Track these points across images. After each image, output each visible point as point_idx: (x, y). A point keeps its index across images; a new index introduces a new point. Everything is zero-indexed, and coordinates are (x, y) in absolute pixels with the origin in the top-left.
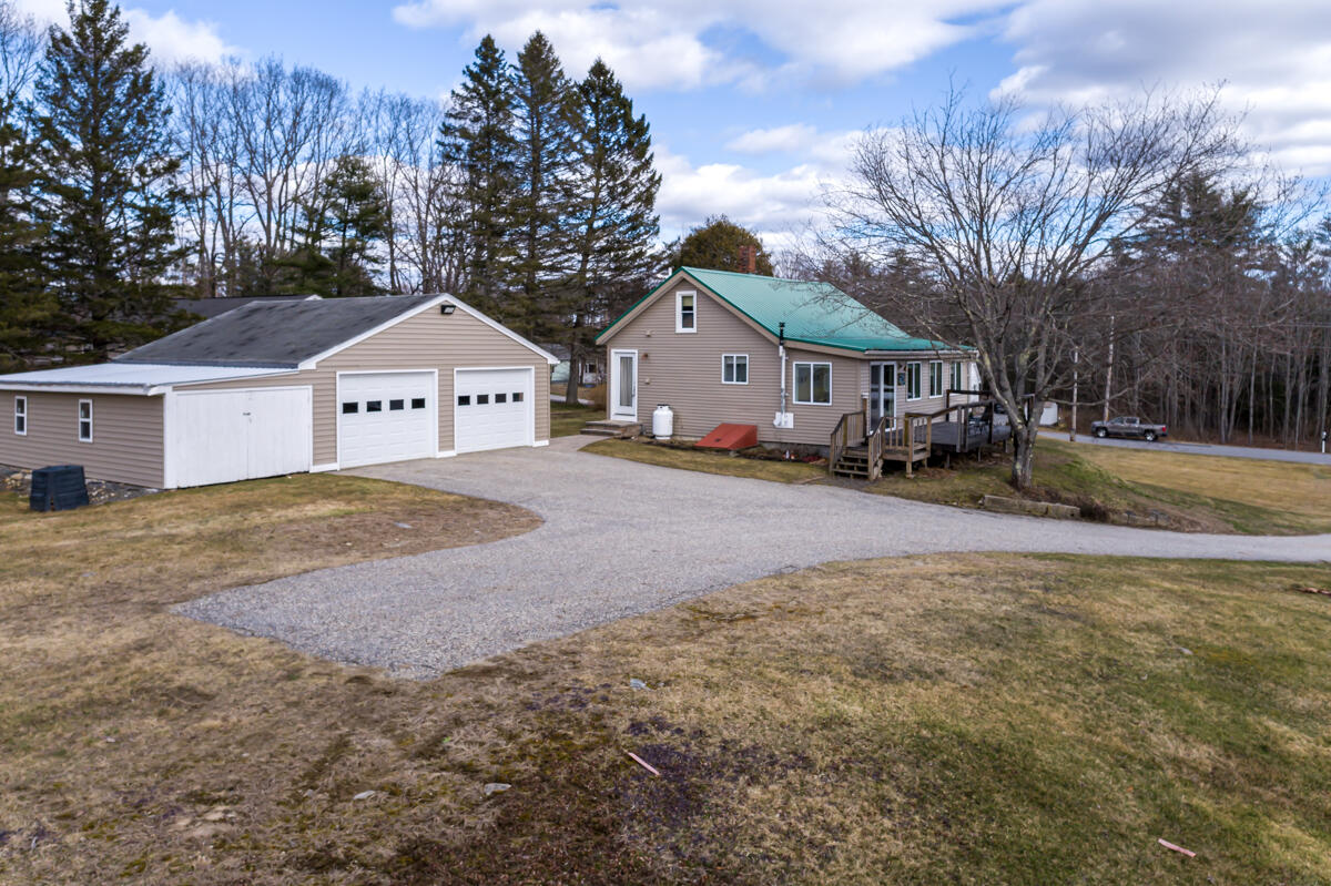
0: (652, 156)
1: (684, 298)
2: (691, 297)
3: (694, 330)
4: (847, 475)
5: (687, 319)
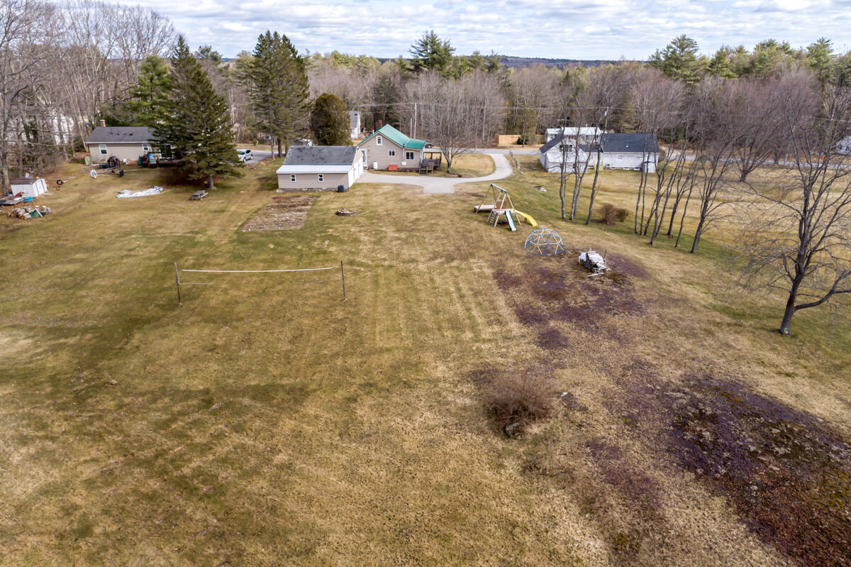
2: (380, 137)
4: (422, 174)
5: (379, 142)
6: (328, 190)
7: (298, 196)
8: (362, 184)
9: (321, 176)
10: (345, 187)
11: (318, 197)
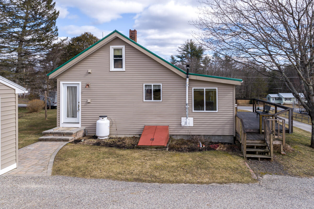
0: (54, 3)
1: (115, 50)
2: (121, 49)
3: (124, 69)
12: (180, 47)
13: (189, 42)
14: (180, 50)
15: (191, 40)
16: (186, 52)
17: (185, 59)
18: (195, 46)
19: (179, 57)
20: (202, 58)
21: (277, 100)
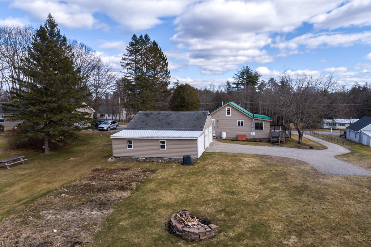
1: (227, 108)
2: (229, 108)
3: (230, 115)
4: (275, 144)
5: (228, 113)
6: (171, 161)
7: (127, 169)
8: (214, 153)
9: (163, 143)
10: (193, 158)
11: (153, 171)
12: (236, 74)
13: (245, 68)
14: (236, 77)
15: (247, 67)
16: (241, 79)
17: (241, 85)
18: (251, 73)
19: (235, 83)
20: (257, 84)
21: (331, 125)
